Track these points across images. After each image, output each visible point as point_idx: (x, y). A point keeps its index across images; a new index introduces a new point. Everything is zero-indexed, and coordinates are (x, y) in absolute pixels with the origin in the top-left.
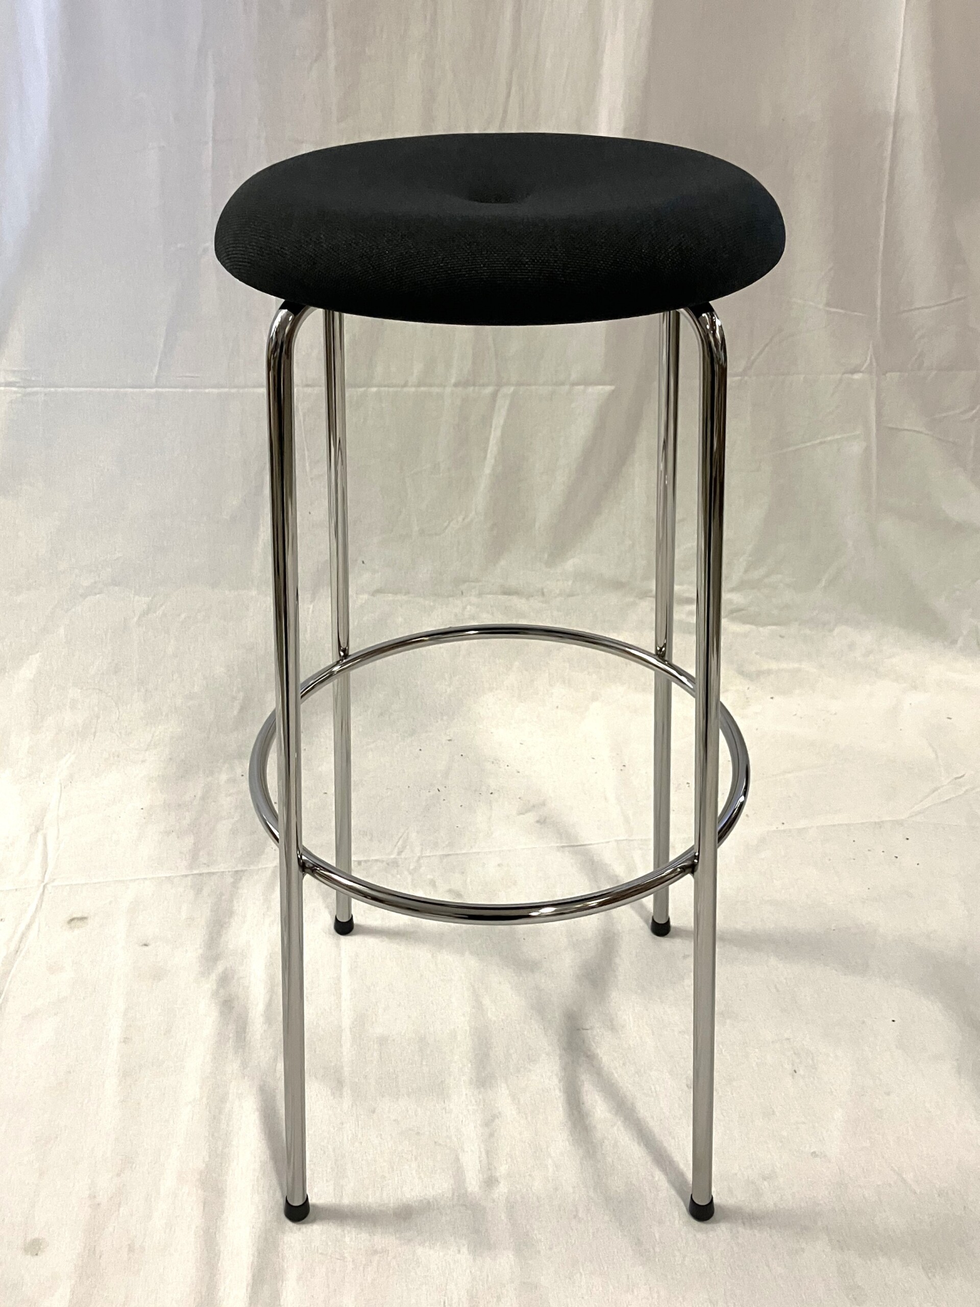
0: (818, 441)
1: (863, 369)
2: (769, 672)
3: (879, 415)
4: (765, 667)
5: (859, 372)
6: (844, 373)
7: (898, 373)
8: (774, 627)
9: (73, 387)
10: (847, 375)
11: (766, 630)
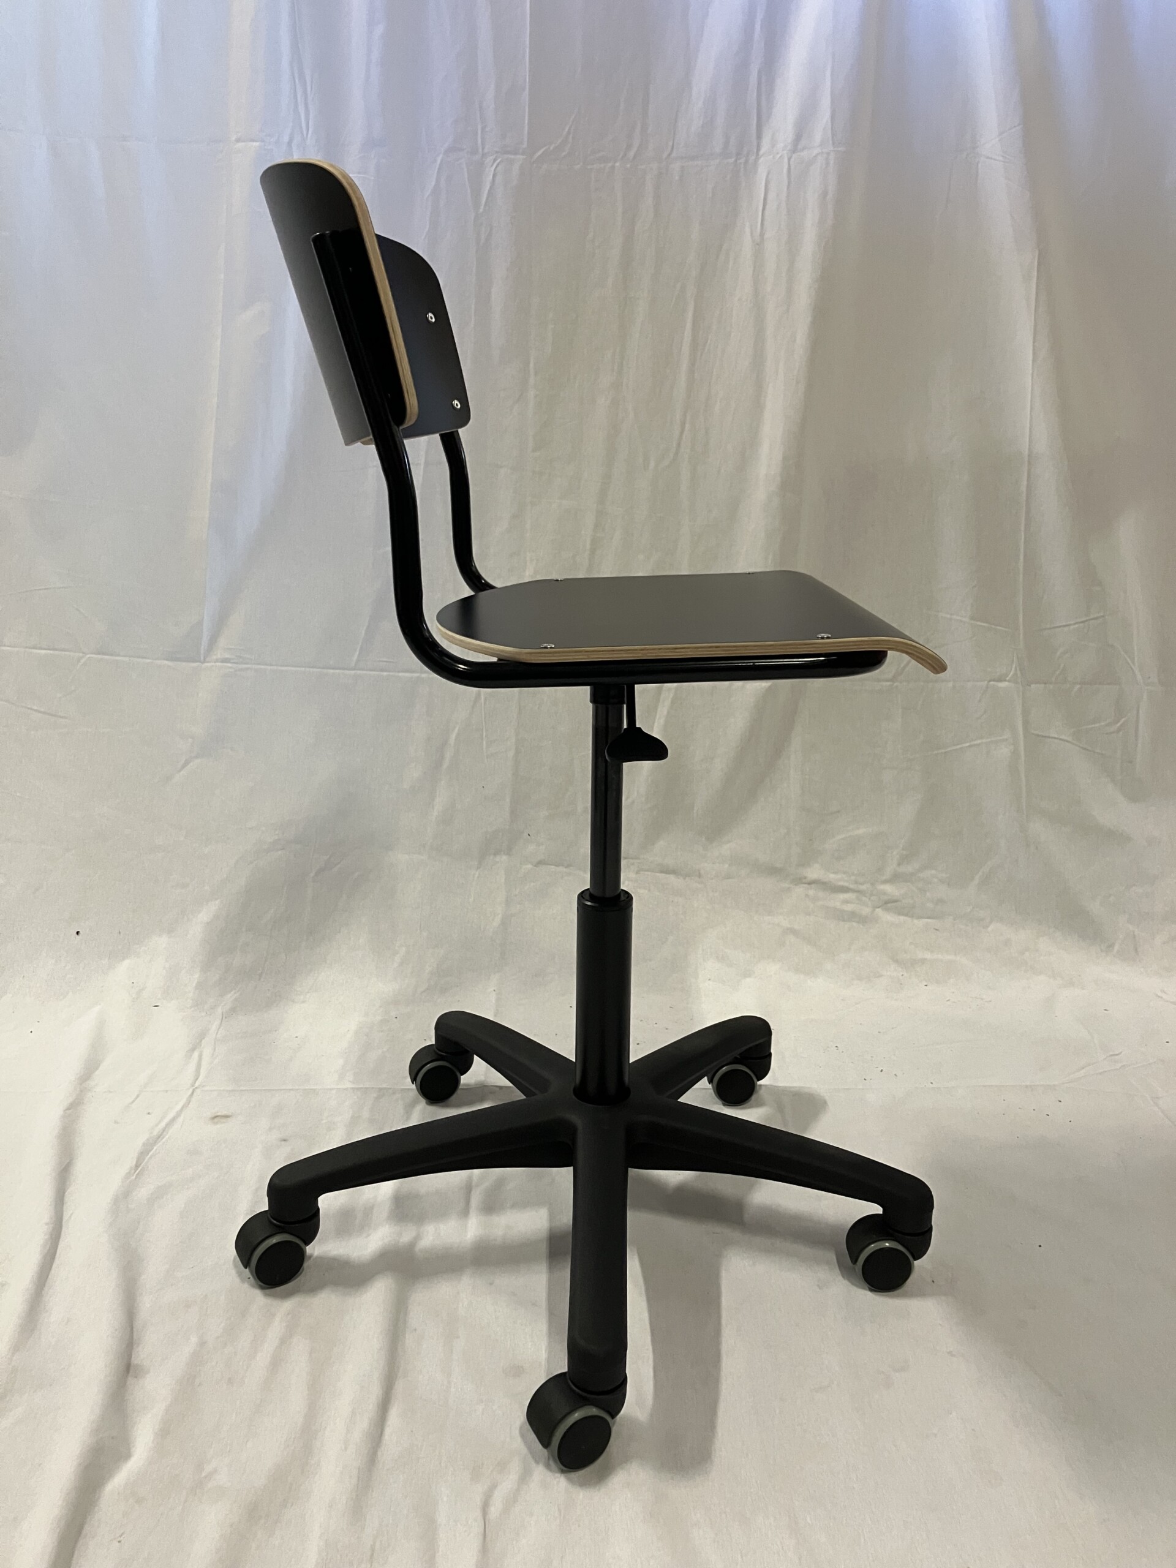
0: (967, 744)
1: (1008, 679)
2: (923, 961)
3: (1026, 723)
4: (920, 955)
5: (1005, 681)
6: (990, 681)
7: (1043, 685)
8: (929, 920)
9: (281, 666)
10: (992, 683)
11: (920, 923)
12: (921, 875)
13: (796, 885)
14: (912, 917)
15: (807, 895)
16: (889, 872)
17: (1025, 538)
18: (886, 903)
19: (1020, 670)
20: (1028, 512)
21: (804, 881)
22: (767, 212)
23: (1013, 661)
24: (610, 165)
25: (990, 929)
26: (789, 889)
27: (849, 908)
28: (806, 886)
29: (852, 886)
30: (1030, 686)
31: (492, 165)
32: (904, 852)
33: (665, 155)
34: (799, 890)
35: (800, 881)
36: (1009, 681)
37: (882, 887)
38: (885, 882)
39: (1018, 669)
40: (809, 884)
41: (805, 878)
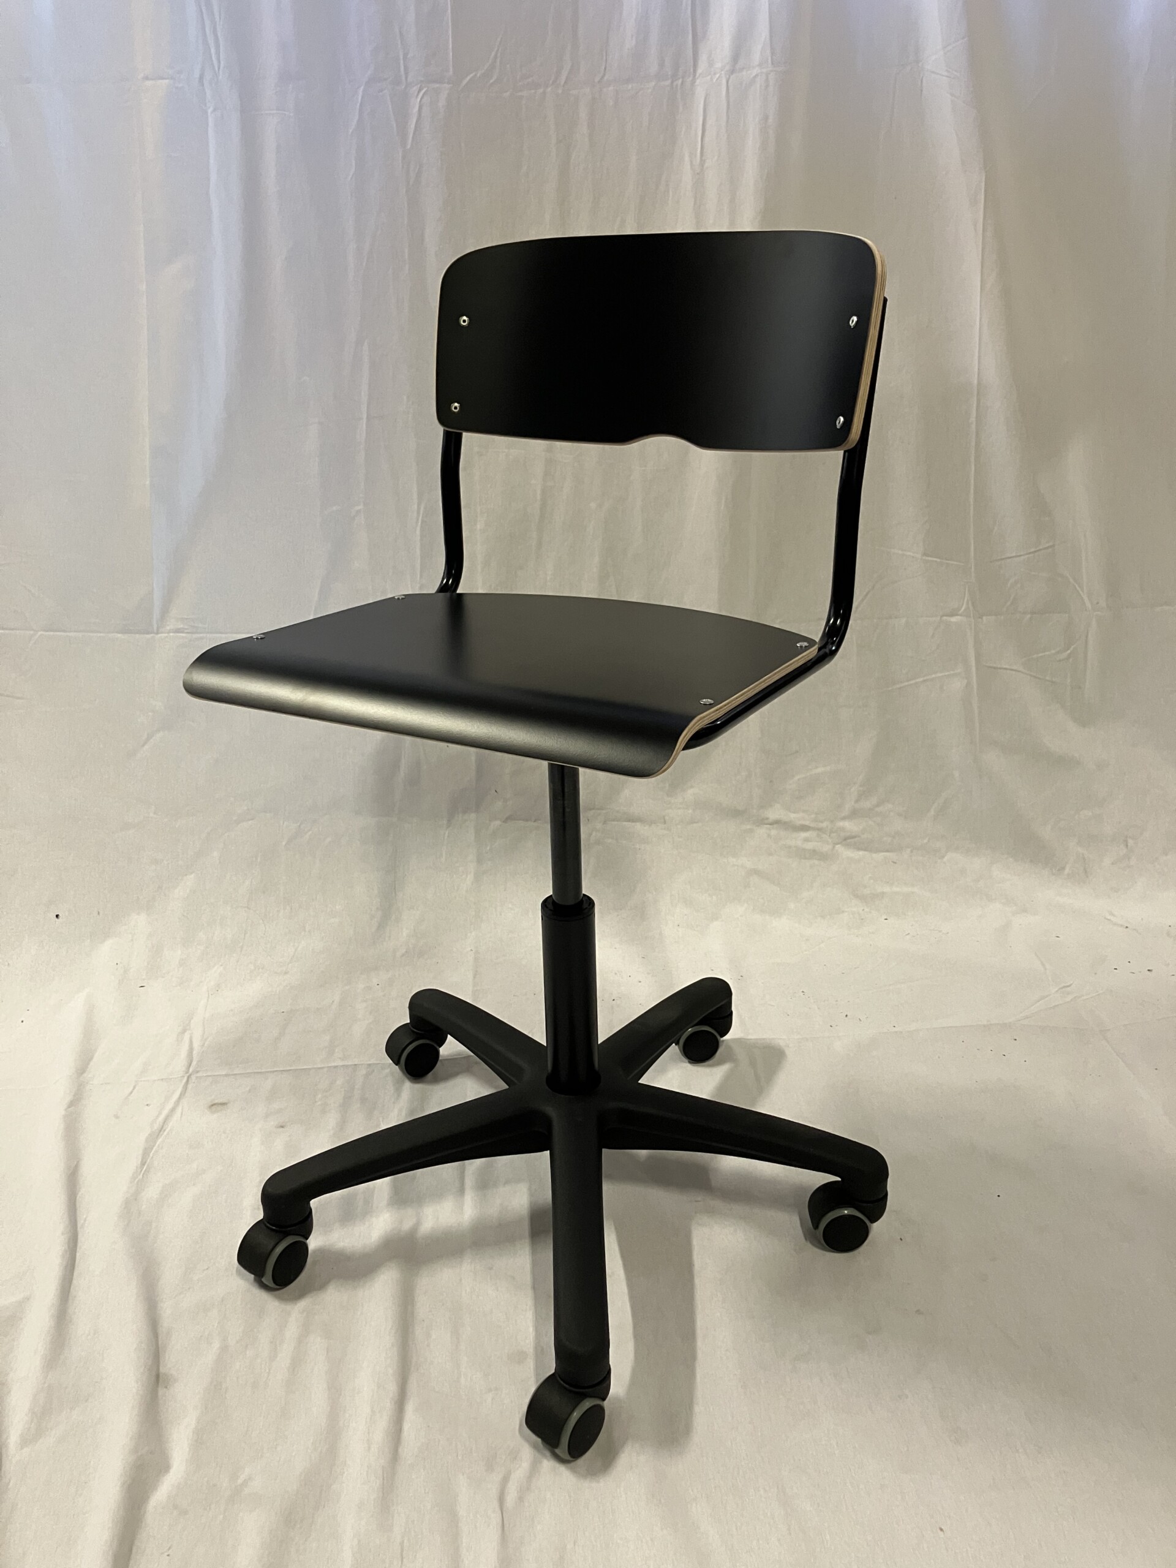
12: (878, 809)
13: (758, 826)
14: (871, 851)
15: (769, 836)
16: (848, 807)
17: (975, 470)
18: (845, 839)
19: (973, 604)
20: (978, 444)
21: (766, 822)
22: (707, 139)
23: (965, 594)
24: (541, 90)
25: (945, 859)
26: (751, 831)
27: (809, 846)
28: (768, 826)
29: (812, 825)
30: (982, 618)
31: (418, 95)
32: (861, 789)
33: (597, 79)
34: (762, 831)
35: (762, 822)
36: (961, 615)
37: (841, 824)
38: (844, 819)
39: (970, 603)
40: (770, 824)
41: (767, 819)
